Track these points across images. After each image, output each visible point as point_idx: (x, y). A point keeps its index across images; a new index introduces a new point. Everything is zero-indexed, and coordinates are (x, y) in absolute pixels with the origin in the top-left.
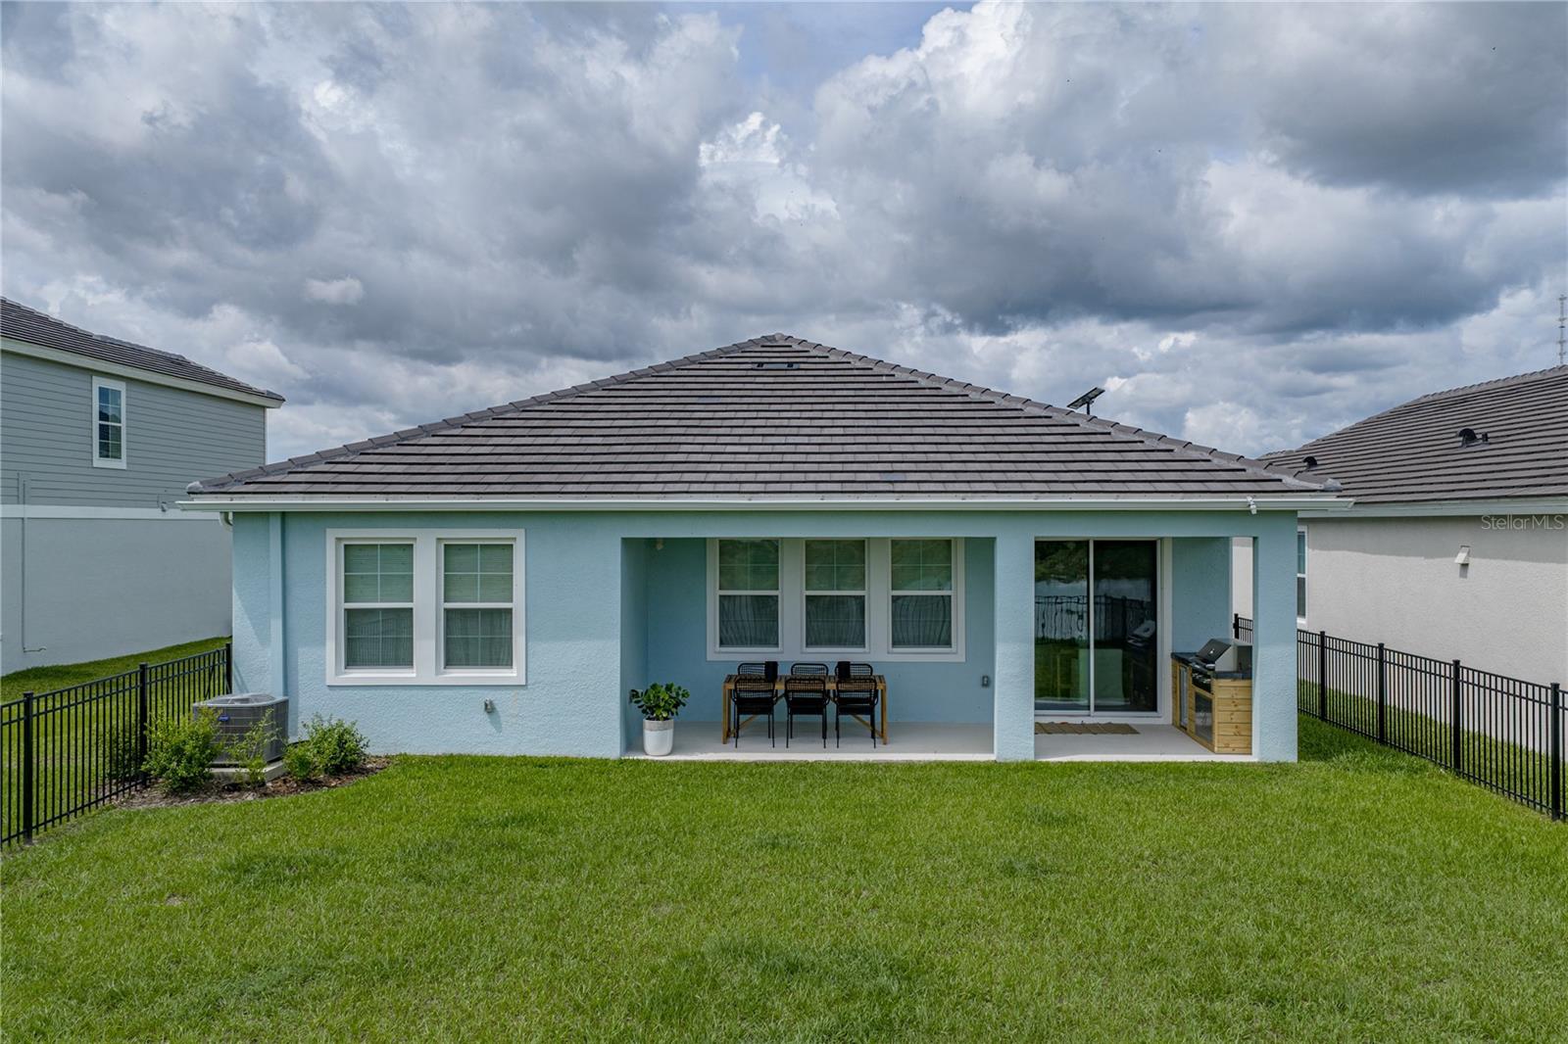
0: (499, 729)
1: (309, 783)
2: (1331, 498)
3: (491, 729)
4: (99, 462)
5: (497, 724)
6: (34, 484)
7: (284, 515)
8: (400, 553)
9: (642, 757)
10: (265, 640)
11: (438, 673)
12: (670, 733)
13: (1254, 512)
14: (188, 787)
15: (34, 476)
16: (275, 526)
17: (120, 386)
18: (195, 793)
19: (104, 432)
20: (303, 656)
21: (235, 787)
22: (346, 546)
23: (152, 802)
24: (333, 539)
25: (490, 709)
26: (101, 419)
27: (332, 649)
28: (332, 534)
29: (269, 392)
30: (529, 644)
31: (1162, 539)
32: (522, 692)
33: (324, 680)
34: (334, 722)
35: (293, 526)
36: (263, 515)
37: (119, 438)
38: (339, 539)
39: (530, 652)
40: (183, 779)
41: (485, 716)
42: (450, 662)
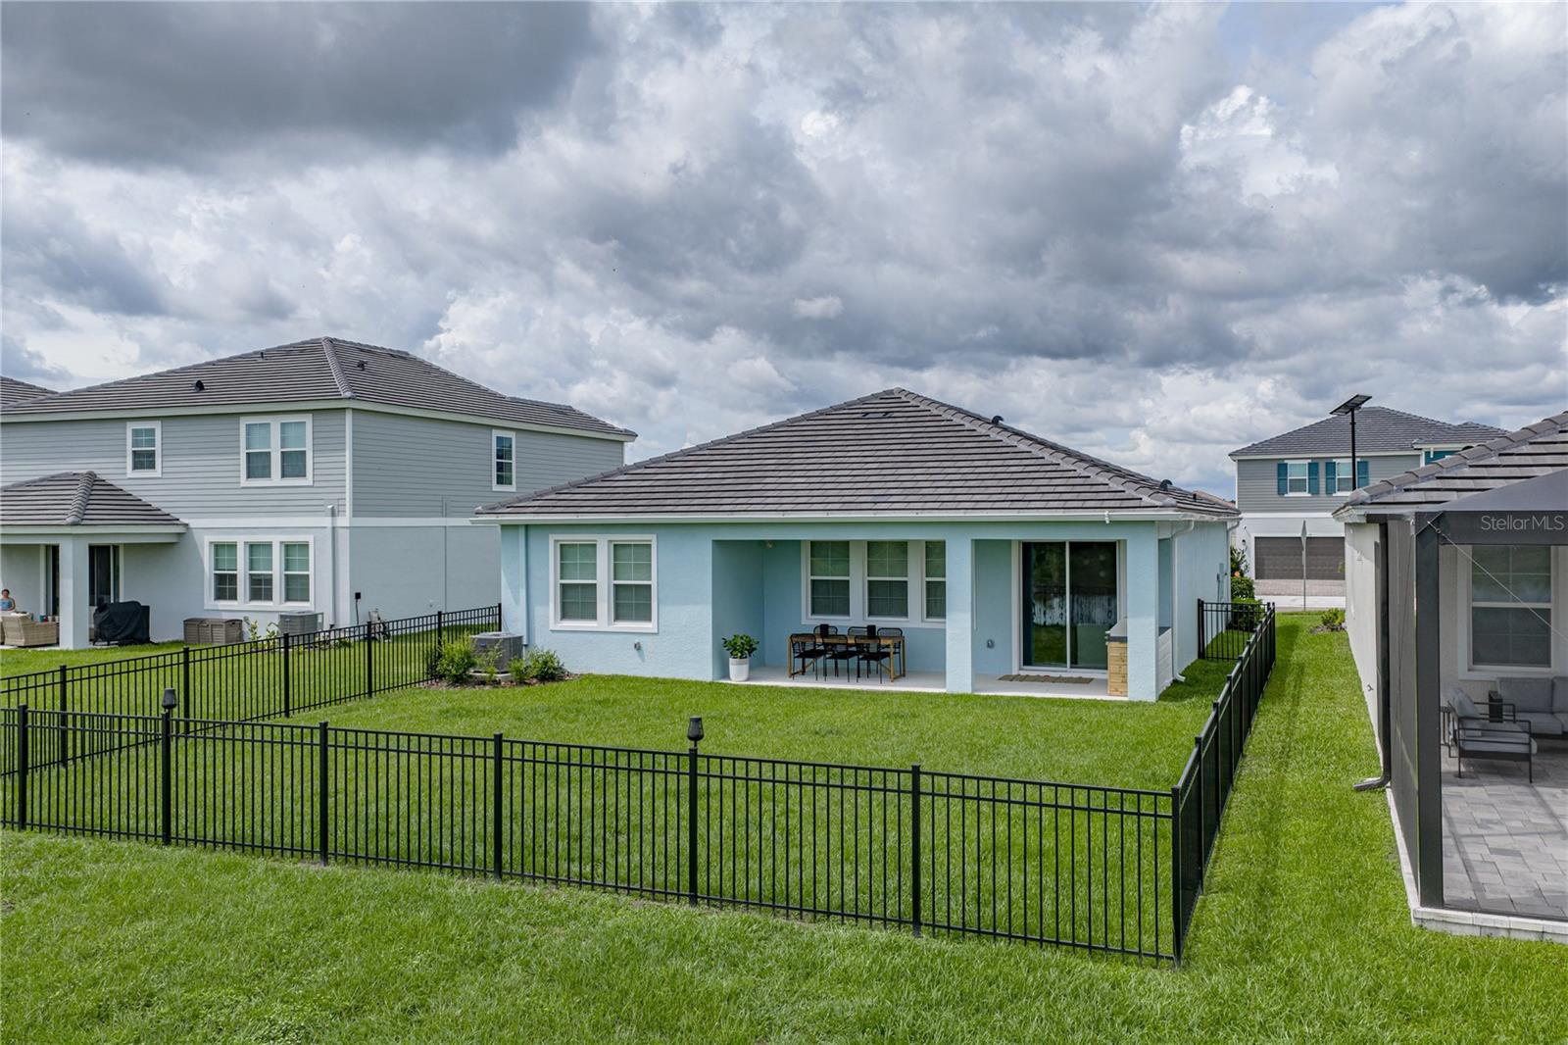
0: (643, 660)
1: (522, 682)
2: (1170, 512)
3: (640, 661)
4: (496, 488)
5: (642, 656)
6: (454, 504)
7: (527, 527)
8: (590, 549)
9: (729, 682)
10: (517, 602)
11: (609, 624)
12: (746, 667)
13: (1108, 522)
14: (460, 680)
15: (452, 498)
16: (522, 532)
17: (512, 435)
18: (461, 684)
19: (500, 467)
20: (538, 611)
21: (483, 683)
22: (561, 545)
23: (443, 687)
24: (553, 540)
25: (638, 647)
26: (498, 458)
27: (552, 607)
28: (552, 538)
29: (626, 430)
30: (661, 607)
31: (1119, 541)
32: (655, 637)
33: (548, 627)
34: (545, 651)
35: (532, 533)
36: (515, 527)
37: (510, 471)
38: (556, 541)
39: (660, 612)
40: (455, 676)
41: (635, 651)
42: (617, 618)
